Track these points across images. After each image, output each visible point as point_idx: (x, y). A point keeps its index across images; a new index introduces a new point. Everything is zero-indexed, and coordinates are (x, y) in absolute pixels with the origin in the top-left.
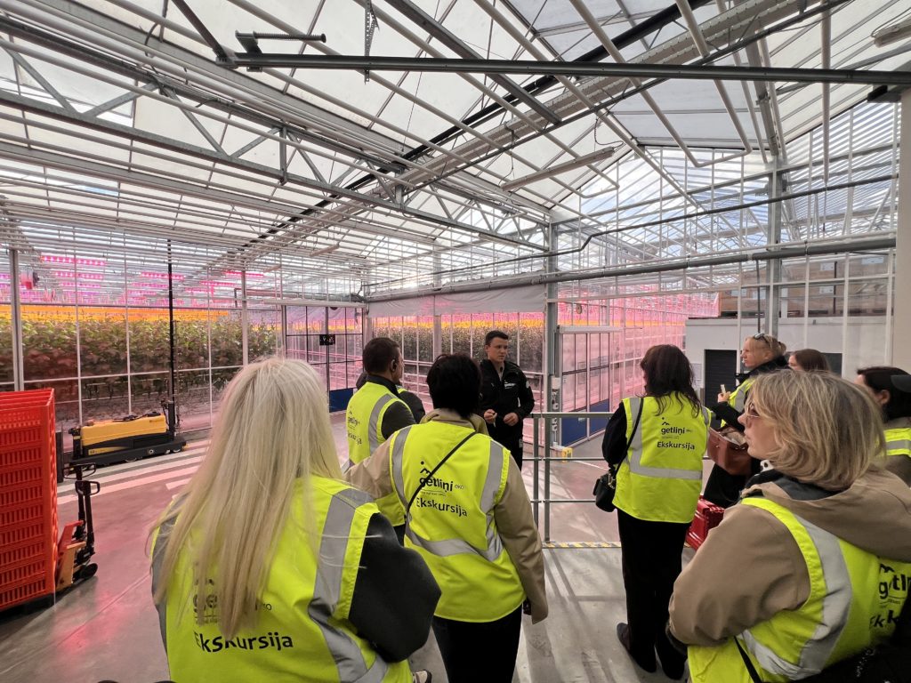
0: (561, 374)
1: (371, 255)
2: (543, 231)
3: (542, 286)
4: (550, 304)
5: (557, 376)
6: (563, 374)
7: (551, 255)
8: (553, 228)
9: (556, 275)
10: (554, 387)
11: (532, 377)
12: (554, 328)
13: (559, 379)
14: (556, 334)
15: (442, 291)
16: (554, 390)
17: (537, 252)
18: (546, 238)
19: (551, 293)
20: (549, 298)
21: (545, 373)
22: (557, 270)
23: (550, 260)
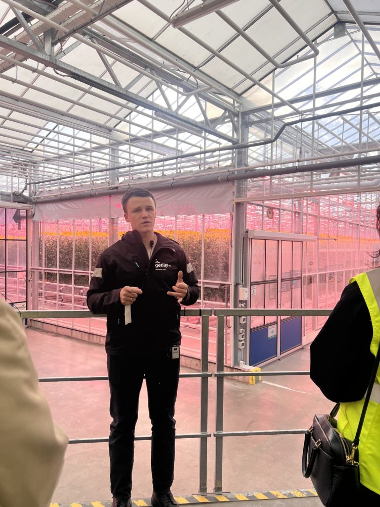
0: (249, 284)
1: (40, 147)
2: (232, 121)
3: (230, 184)
4: (238, 204)
5: (245, 286)
6: (252, 284)
7: (240, 147)
8: (243, 118)
9: (246, 171)
10: (241, 298)
11: (217, 287)
12: (242, 232)
13: (247, 289)
14: (243, 240)
15: (119, 190)
16: (241, 302)
17: (225, 143)
18: (235, 129)
19: (240, 192)
20: (237, 197)
21: (231, 282)
22: (246, 165)
23: (239, 153)
